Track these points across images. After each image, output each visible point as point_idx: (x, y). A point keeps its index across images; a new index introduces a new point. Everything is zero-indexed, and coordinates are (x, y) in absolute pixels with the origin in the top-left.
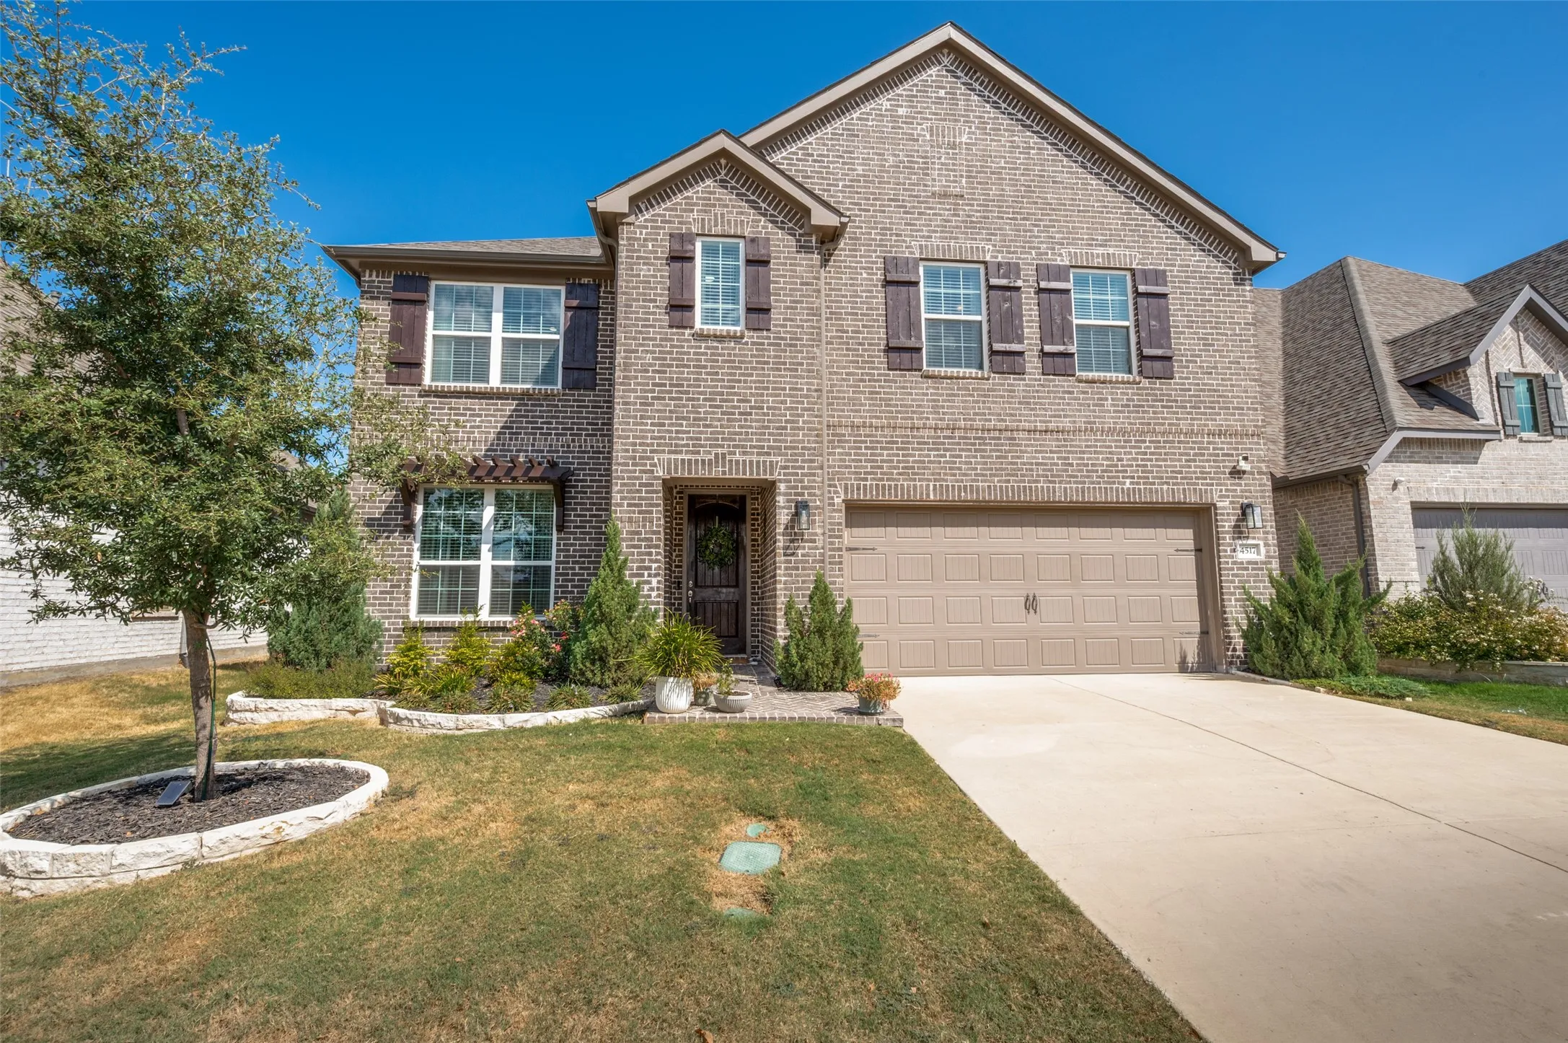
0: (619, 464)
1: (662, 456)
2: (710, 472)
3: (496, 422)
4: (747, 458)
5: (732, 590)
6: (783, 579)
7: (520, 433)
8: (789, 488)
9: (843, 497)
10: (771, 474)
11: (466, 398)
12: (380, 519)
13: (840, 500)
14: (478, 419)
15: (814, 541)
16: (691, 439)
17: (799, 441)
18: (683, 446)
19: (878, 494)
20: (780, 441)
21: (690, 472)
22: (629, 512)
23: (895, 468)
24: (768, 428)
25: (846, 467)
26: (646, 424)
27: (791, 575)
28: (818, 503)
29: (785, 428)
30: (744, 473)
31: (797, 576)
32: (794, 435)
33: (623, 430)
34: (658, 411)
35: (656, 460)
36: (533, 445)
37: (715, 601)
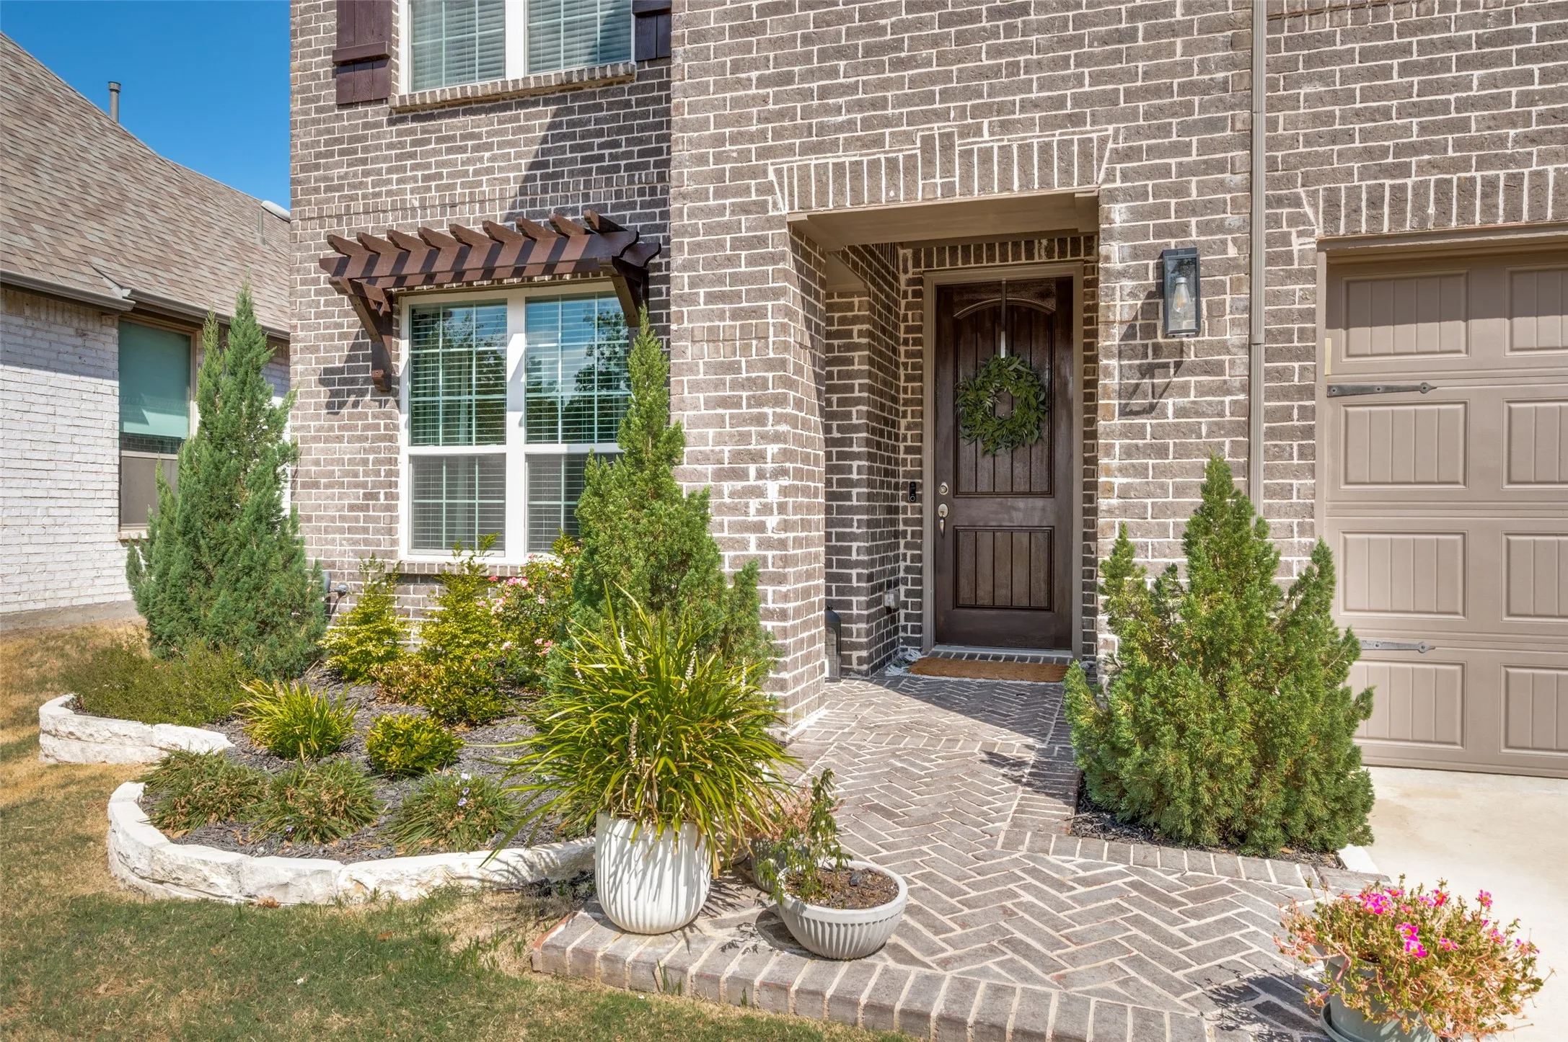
0: (684, 196)
1: (785, 162)
2: (910, 191)
3: (518, 155)
4: (1013, 140)
5: (1039, 503)
6: (1119, 481)
7: (561, 175)
8: (1136, 214)
9: (1319, 232)
10: (1086, 178)
11: (465, 113)
12: (341, 370)
13: (1310, 244)
14: (487, 155)
15: (1216, 369)
16: (860, 106)
17: (1171, 71)
18: (840, 128)
19: (1444, 213)
20: (1113, 77)
21: (857, 198)
22: (709, 316)
23: (1511, 121)
24: (1078, 41)
25: (1334, 138)
26: (746, 84)
27: (1141, 471)
28: (1232, 252)
29: (1131, 35)
30: (1005, 185)
31: (1160, 471)
32: (1157, 53)
33: (693, 108)
34: (774, 44)
35: (772, 176)
36: (586, 197)
37: (1000, 529)
